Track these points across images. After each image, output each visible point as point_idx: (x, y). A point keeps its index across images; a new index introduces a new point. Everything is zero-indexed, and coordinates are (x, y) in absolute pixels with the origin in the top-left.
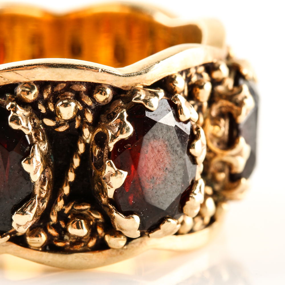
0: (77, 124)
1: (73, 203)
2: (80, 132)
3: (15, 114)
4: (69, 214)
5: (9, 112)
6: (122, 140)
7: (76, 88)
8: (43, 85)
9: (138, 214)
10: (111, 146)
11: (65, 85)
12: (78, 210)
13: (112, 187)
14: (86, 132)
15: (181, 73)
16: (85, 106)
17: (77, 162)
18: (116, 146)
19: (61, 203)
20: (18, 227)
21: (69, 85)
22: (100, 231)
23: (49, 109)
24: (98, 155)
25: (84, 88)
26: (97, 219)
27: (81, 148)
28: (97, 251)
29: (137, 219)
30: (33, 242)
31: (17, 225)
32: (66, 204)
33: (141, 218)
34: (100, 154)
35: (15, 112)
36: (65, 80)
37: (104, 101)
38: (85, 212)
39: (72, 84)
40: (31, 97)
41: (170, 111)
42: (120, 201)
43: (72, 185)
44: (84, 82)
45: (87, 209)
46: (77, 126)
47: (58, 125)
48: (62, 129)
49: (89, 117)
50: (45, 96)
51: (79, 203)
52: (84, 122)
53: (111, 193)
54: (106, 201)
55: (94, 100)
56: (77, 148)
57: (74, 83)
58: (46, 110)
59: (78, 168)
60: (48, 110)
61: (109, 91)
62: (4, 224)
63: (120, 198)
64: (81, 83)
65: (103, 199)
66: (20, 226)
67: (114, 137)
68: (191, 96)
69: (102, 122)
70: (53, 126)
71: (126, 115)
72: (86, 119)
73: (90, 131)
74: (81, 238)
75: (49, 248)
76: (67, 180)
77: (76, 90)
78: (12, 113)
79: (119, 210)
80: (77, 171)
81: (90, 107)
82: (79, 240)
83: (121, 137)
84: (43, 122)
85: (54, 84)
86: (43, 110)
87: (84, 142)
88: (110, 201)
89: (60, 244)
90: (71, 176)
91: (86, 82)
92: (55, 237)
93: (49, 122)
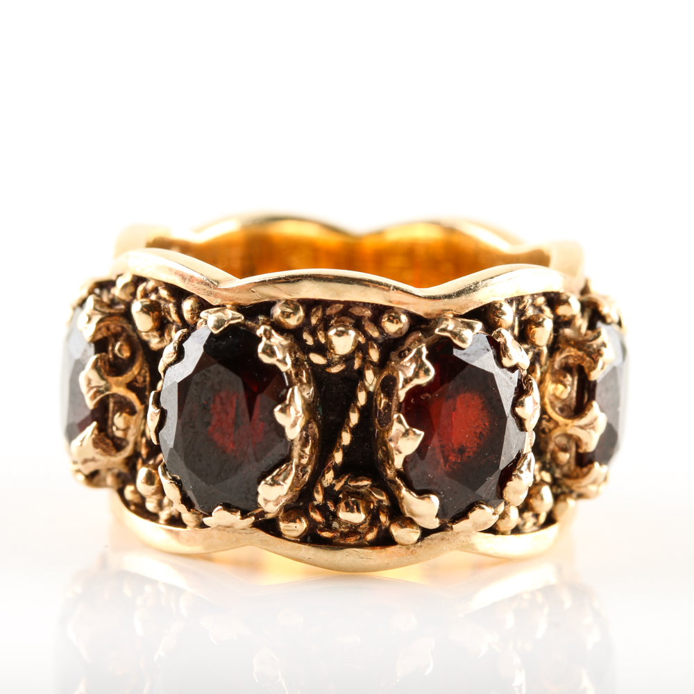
0: (357, 364)
1: (347, 477)
2: (361, 374)
3: (268, 342)
4: (340, 492)
5: (260, 340)
6: (418, 387)
7: (357, 311)
8: (310, 305)
9: (437, 493)
10: (402, 394)
11: (342, 306)
12: (354, 487)
13: (400, 453)
14: (370, 376)
15: (510, 301)
16: (369, 338)
17: (354, 418)
18: (409, 394)
19: (329, 477)
20: (266, 504)
21: (348, 305)
22: (383, 518)
23: (318, 340)
24: (385, 408)
25: (368, 313)
26: (380, 501)
27: (362, 398)
28: (378, 547)
29: (435, 500)
30: (288, 528)
31: (265, 500)
32: (337, 477)
33: (441, 500)
34: (388, 406)
35: (269, 338)
36: (342, 299)
37: (396, 333)
38: (363, 490)
39: (352, 305)
40: (293, 322)
41: (488, 350)
42: (412, 474)
43: (347, 451)
44: (369, 303)
45: (366, 486)
46: (356, 366)
47: (330, 364)
48: (335, 370)
49: (374, 355)
50: (314, 321)
51: (356, 477)
52: (366, 360)
53: (398, 462)
54: (392, 474)
55: (381, 330)
56: (356, 398)
57: (355, 304)
58: (314, 341)
59: (357, 426)
60: (317, 342)
61: (404, 318)
62: (246, 498)
63: (411, 469)
64: (365, 305)
65: (388, 472)
66: (269, 501)
67: (407, 381)
68: (523, 337)
69: (391, 361)
70: (323, 365)
71: (425, 351)
72: (370, 357)
73: (375, 374)
74: (357, 526)
75: (311, 539)
76: (340, 443)
77: (357, 314)
78: (264, 339)
79: (410, 487)
80: (354, 432)
81: (375, 340)
82: (354, 530)
83: (416, 382)
84: (309, 359)
85: (325, 304)
86: (310, 341)
87: (366, 389)
88: (399, 474)
89: (326, 534)
90: (346, 438)
91: (373, 304)
92: (320, 523)
93: (317, 359)
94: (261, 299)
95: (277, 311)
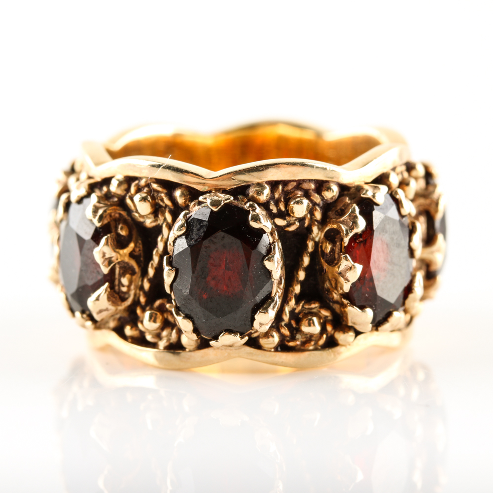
0: (307, 223)
1: (303, 302)
2: (309, 230)
3: (254, 213)
4: (299, 313)
5: (249, 212)
6: (356, 235)
7: (305, 186)
8: (274, 185)
9: (371, 307)
10: (346, 240)
11: (295, 184)
12: (309, 309)
13: (349, 281)
14: (315, 229)
15: (393, 170)
16: (314, 204)
17: (306, 261)
18: (351, 240)
19: (293, 302)
20: (261, 327)
21: (299, 184)
22: (329, 328)
23: (280, 209)
24: (330, 252)
25: (313, 186)
26: (326, 317)
27: (310, 245)
28: (327, 349)
29: (369, 313)
30: (267, 342)
31: (260, 324)
32: (297, 303)
33: (374, 311)
34: (332, 250)
35: (254, 210)
36: (297, 179)
37: (332, 198)
38: (315, 310)
39: (301, 182)
40: (263, 198)
42: (355, 295)
43: (302, 283)
44: (312, 180)
45: (316, 307)
46: (306, 225)
47: (289, 225)
48: (292, 229)
49: (318, 215)
50: (277, 196)
51: (309, 302)
52: (312, 220)
53: (347, 288)
54: (339, 297)
55: (323, 198)
56: (306, 246)
57: (304, 181)
58: (277, 210)
59: (309, 266)
60: (279, 210)
61: (335, 188)
62: (245, 324)
63: (355, 292)
64: (310, 181)
65: (335, 296)
66: (263, 325)
69: (332, 219)
70: (284, 226)
71: (357, 210)
72: (316, 217)
73: (319, 229)
74: (312, 336)
75: (281, 348)
76: (297, 278)
77: (305, 188)
78: (251, 212)
79: (354, 304)
80: (307, 270)
81: (318, 205)
82: (309, 338)
83: (355, 231)
84: (274, 222)
85: (285, 183)
86: (275, 211)
87: (313, 239)
88: (346, 296)
89: (291, 344)
90: (302, 275)
91: (315, 180)
92: (287, 336)
93: (280, 222)
94: (240, 184)
95: (252, 192)
